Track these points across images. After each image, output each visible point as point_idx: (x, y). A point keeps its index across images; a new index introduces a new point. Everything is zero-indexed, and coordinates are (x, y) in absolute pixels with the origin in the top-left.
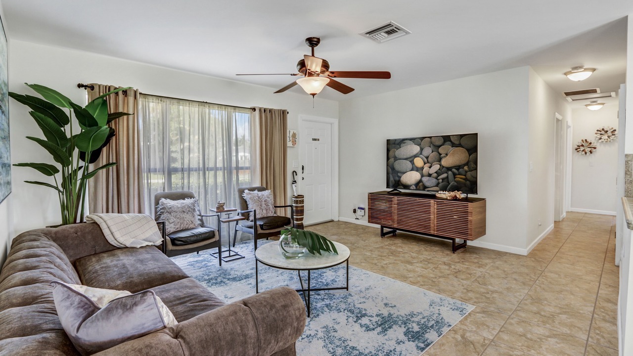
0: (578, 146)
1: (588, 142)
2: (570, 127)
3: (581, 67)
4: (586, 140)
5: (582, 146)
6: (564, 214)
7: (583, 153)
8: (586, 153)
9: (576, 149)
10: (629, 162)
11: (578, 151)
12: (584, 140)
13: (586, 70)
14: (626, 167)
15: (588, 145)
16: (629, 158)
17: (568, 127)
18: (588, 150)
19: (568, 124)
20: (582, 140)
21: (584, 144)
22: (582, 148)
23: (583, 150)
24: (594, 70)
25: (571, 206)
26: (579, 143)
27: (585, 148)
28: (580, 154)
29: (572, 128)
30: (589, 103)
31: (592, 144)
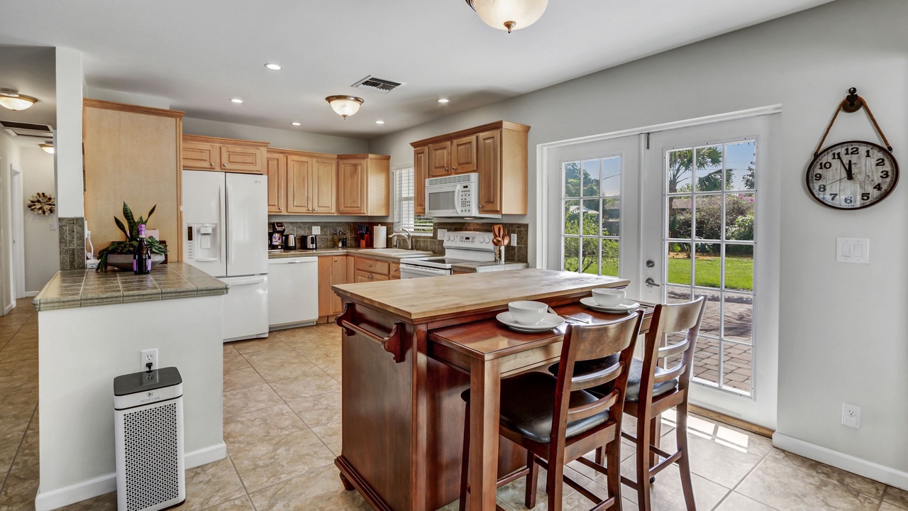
0: (32, 202)
1: (46, 197)
2: (17, 173)
3: (14, 91)
4: (43, 194)
5: (39, 201)
6: (13, 303)
7: (40, 212)
8: (44, 212)
9: (30, 206)
10: (64, 228)
11: (32, 210)
12: (41, 194)
13: (22, 97)
14: (60, 233)
15: (47, 201)
16: (63, 223)
17: (15, 173)
18: (47, 207)
19: (13, 168)
20: (38, 194)
21: (40, 199)
22: (38, 206)
23: (40, 209)
24: (35, 100)
25: (26, 290)
26: (33, 197)
27: (43, 205)
28: (36, 213)
29: (21, 174)
30: (44, 143)
31: (52, 200)
